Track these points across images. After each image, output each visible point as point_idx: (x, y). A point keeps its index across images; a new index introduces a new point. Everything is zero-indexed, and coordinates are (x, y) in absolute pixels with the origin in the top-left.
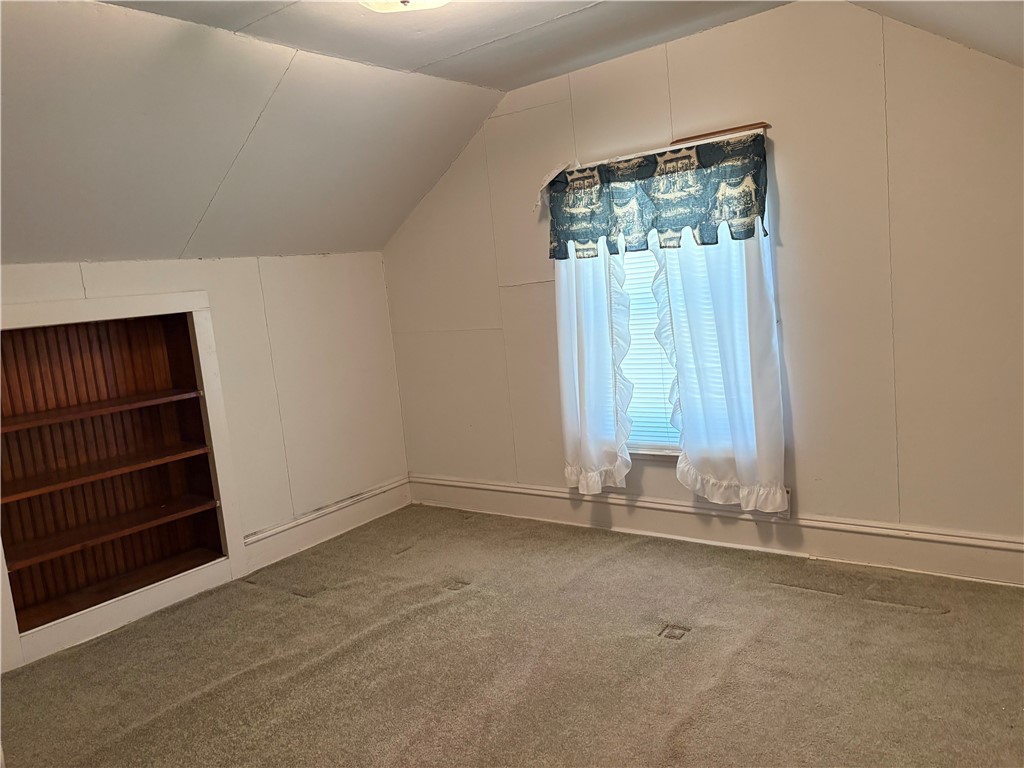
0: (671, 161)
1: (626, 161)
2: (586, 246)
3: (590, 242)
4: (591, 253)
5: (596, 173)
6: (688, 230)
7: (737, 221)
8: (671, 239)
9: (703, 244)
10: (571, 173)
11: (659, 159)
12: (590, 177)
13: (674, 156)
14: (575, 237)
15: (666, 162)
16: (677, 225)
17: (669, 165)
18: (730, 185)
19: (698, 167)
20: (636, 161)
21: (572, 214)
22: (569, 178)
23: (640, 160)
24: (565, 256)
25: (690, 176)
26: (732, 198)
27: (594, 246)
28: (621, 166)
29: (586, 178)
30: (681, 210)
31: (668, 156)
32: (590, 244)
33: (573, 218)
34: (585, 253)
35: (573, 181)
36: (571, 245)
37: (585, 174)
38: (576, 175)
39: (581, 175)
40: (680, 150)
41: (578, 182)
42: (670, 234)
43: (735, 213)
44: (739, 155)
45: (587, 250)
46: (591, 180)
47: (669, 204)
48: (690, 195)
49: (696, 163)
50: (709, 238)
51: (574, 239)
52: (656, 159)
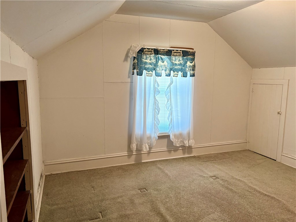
0: (175, 53)
1: (163, 50)
2: (149, 73)
3: (151, 71)
4: (151, 75)
5: (153, 50)
6: (180, 72)
7: (192, 72)
8: (176, 74)
9: (184, 77)
10: (145, 49)
11: (172, 51)
12: (150, 51)
13: (176, 51)
14: (146, 69)
15: (174, 53)
16: (177, 70)
17: (175, 54)
18: (190, 62)
19: (183, 56)
20: (166, 50)
21: (146, 62)
22: (145, 50)
23: (167, 50)
24: (141, 75)
25: (181, 58)
26: (190, 66)
27: (152, 73)
28: (161, 50)
29: (149, 51)
30: (179, 67)
31: (175, 51)
32: (150, 72)
33: (146, 63)
34: (149, 75)
35: (145, 51)
36: (144, 72)
37: (149, 50)
38: (147, 50)
39: (148, 50)
40: (178, 50)
41: (147, 52)
42: (176, 73)
43: (191, 70)
44: (192, 55)
45: (150, 74)
46: (151, 52)
47: (176, 64)
48: (180, 63)
49: (182, 55)
50: (185, 75)
51: (146, 70)
52: (172, 52)
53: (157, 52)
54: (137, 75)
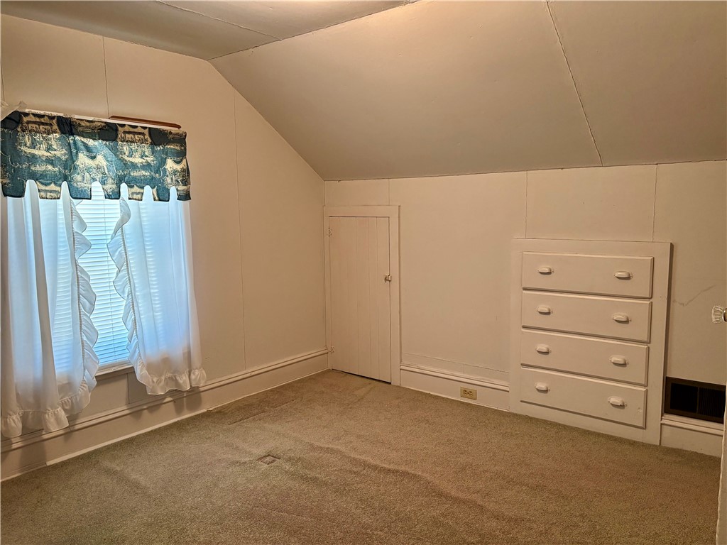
0: (129, 133)
1: (88, 121)
2: (48, 188)
3: (53, 185)
4: (54, 195)
5: (54, 121)
6: (147, 188)
7: (181, 188)
8: (138, 194)
9: (160, 200)
10: (26, 115)
11: (119, 128)
12: (46, 124)
13: (132, 130)
14: (35, 177)
15: (125, 132)
16: (141, 183)
17: (128, 136)
18: (175, 161)
19: (151, 144)
20: (99, 124)
21: (34, 155)
22: (25, 119)
23: (103, 124)
24: (21, 195)
25: (147, 149)
26: (176, 171)
27: (57, 188)
28: (82, 124)
29: (43, 124)
30: (143, 172)
31: (127, 129)
32: (53, 187)
33: (33, 159)
34: (49, 194)
35: (28, 122)
36: (30, 185)
37: (42, 120)
38: (32, 118)
39: (38, 120)
40: (136, 127)
41: (34, 125)
42: (136, 189)
43: (178, 181)
44: (178, 143)
45: (51, 192)
46: (48, 127)
47: (134, 166)
48: (147, 162)
49: (150, 140)
50: (163, 196)
51: (36, 180)
52: (117, 130)
53: (67, 126)
54: (5, 195)
